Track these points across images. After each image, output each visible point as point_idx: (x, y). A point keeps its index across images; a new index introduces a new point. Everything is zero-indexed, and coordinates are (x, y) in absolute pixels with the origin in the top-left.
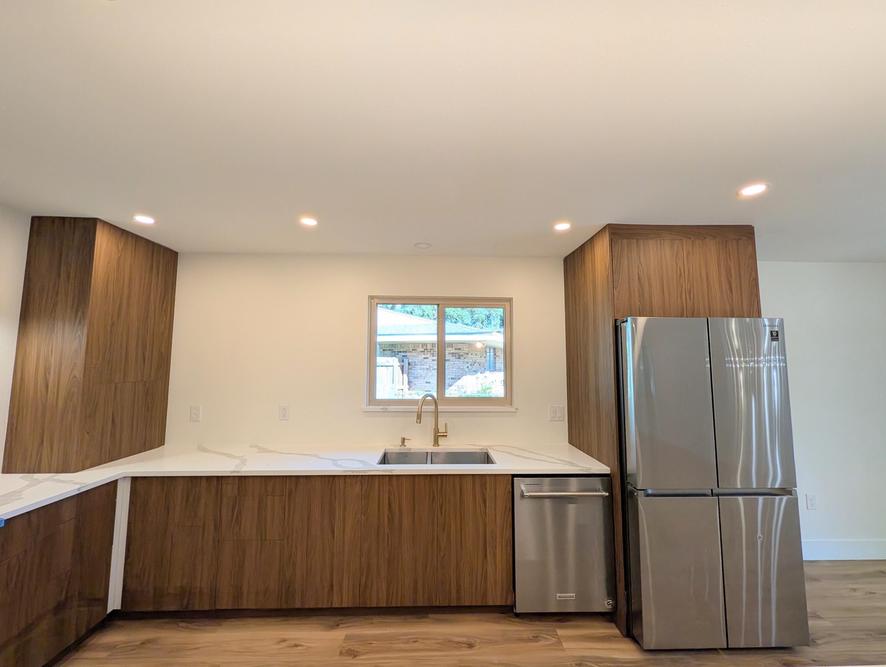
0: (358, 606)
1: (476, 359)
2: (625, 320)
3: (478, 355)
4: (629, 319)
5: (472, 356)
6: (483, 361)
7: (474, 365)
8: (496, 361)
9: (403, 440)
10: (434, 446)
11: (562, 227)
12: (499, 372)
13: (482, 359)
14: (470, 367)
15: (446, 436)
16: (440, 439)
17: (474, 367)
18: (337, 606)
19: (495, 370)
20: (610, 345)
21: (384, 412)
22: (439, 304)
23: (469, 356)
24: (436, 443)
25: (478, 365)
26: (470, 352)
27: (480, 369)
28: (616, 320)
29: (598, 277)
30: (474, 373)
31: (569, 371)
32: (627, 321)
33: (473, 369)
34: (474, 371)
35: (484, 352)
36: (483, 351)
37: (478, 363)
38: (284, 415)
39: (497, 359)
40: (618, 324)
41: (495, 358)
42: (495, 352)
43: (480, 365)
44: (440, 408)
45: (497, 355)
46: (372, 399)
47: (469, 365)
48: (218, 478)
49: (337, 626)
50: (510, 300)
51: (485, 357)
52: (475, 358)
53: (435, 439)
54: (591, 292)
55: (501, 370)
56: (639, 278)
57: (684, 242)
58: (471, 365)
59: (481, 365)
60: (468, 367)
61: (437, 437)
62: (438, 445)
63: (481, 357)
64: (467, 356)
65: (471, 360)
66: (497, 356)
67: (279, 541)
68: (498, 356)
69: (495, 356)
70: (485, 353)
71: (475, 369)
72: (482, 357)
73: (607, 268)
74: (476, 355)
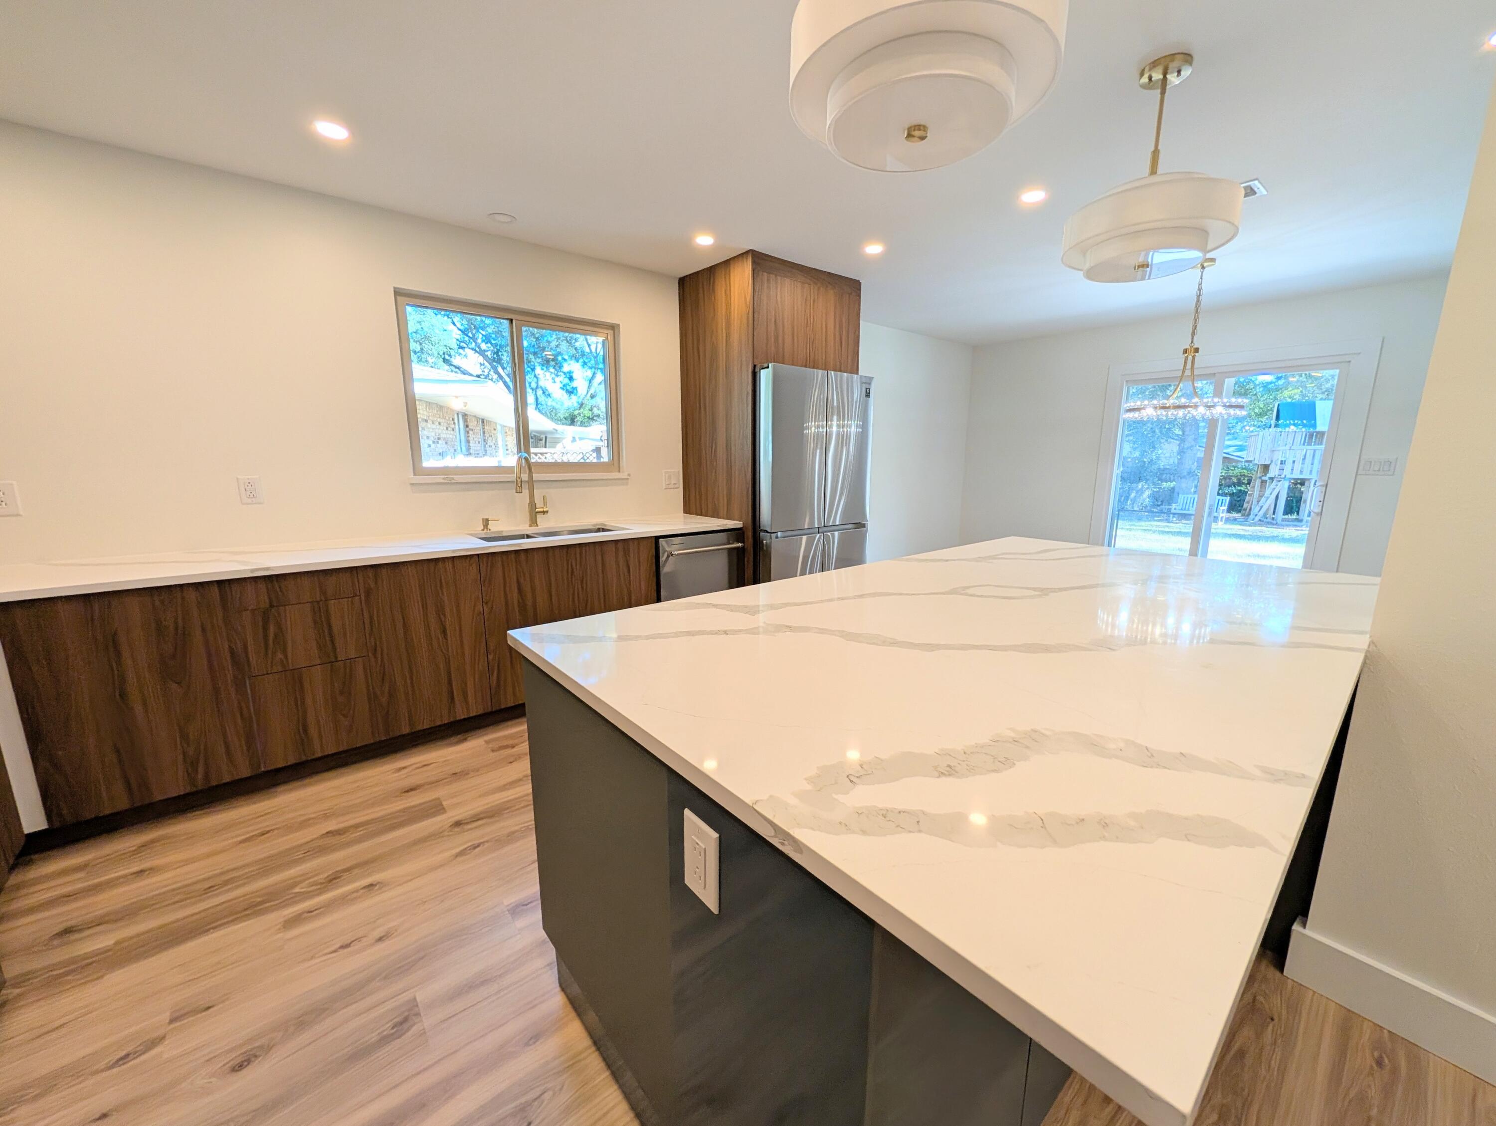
0: (490, 710)
1: (440, 431)
2: (766, 365)
3: (442, 424)
4: (770, 365)
5: (434, 426)
6: (451, 436)
7: (438, 442)
8: (470, 438)
9: (486, 522)
10: (530, 526)
11: (705, 240)
12: (476, 457)
13: (449, 432)
14: (433, 446)
15: (547, 512)
16: (538, 516)
17: (439, 445)
18: (463, 717)
19: (470, 454)
20: (748, 393)
21: (448, 483)
22: (511, 320)
23: (429, 425)
24: (534, 522)
25: (444, 442)
26: (430, 418)
27: (447, 450)
28: (755, 366)
29: (734, 313)
30: (440, 457)
31: (686, 427)
32: (768, 367)
33: (437, 450)
34: (440, 454)
35: (451, 419)
36: (449, 418)
37: (444, 439)
38: (251, 495)
39: (470, 435)
40: (757, 370)
41: (468, 432)
42: (467, 421)
43: (446, 443)
44: (536, 476)
45: (470, 427)
46: (417, 469)
47: (431, 443)
48: (220, 583)
49: (465, 740)
50: (614, 328)
51: (453, 430)
52: (439, 429)
53: (531, 519)
54: (724, 330)
55: (478, 454)
56: (775, 321)
57: (812, 287)
58: (434, 442)
59: (449, 443)
60: (429, 446)
61: (534, 515)
62: (537, 526)
63: (447, 428)
64: (426, 426)
65: (433, 434)
66: (470, 429)
67: (360, 659)
68: (472, 430)
69: (467, 429)
70: (452, 422)
71: (441, 451)
72: (449, 429)
73: (748, 303)
74: (440, 423)
